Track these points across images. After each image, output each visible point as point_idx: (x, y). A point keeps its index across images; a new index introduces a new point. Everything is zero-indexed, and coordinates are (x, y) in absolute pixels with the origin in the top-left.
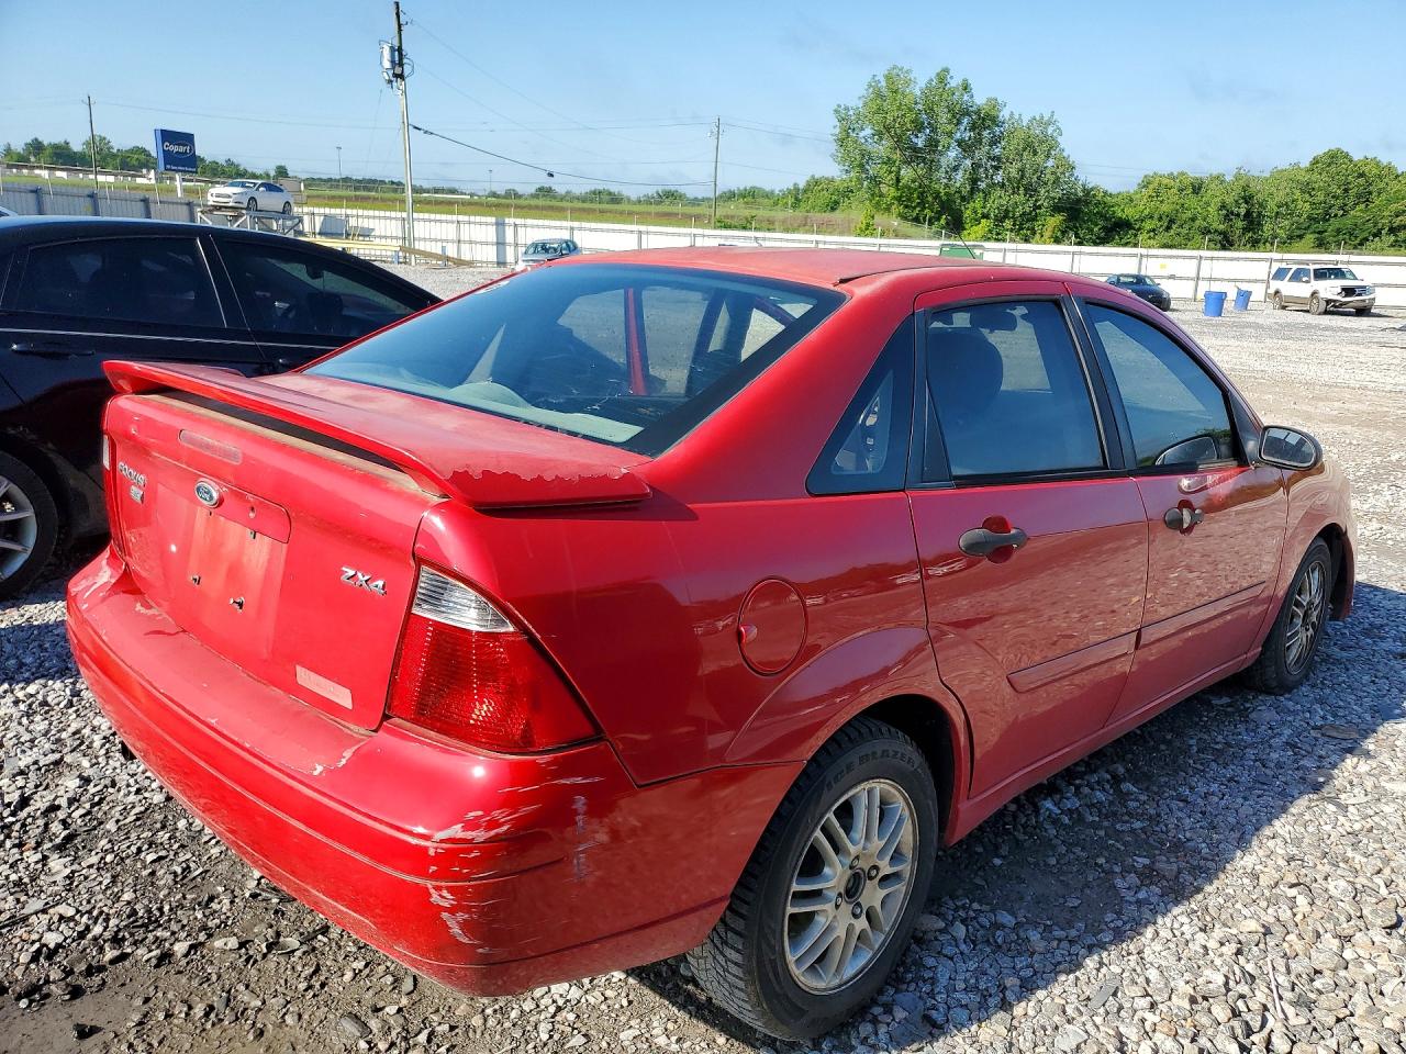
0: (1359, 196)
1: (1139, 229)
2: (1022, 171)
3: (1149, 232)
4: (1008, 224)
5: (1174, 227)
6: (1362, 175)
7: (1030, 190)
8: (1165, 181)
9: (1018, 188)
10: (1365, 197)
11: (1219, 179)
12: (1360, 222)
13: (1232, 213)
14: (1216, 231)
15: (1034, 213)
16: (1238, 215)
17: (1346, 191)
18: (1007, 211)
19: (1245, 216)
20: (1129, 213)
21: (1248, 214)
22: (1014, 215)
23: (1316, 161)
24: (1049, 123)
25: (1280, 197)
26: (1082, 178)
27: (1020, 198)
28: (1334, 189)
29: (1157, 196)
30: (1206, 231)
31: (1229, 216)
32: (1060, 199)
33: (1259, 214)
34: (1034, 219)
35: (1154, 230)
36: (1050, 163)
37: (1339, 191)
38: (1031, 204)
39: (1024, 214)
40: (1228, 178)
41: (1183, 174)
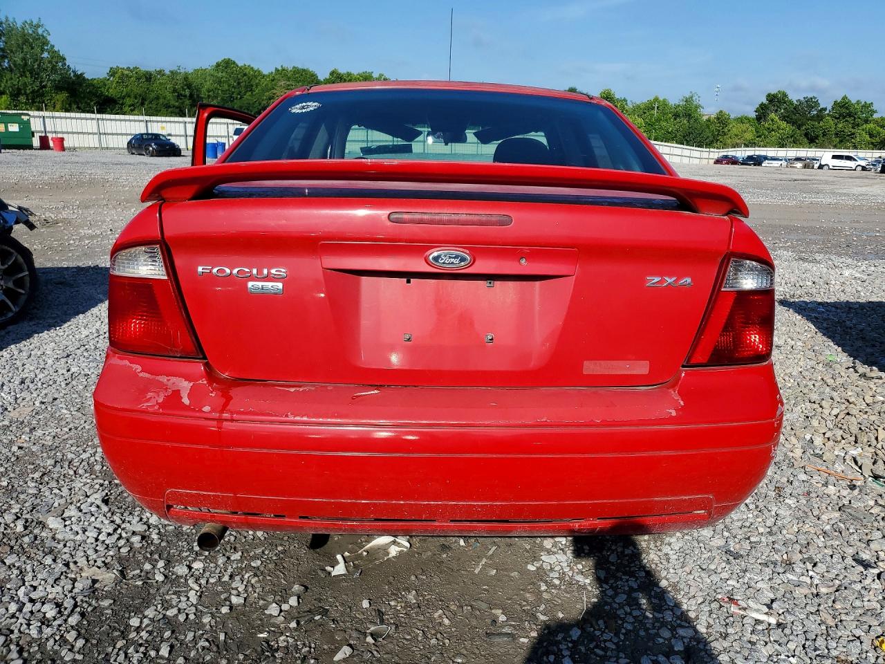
0: (246, 87)
1: (122, 104)
2: (24, 59)
3: (130, 106)
4: (22, 99)
5: (146, 103)
6: (245, 75)
7: (35, 74)
8: (126, 72)
9: (24, 72)
10: (250, 88)
11: (161, 73)
12: (251, 102)
13: (181, 95)
14: (174, 107)
15: (41, 91)
16: (185, 96)
17: (239, 83)
18: (19, 90)
19: (189, 96)
20: (112, 92)
21: (191, 96)
22: (25, 92)
23: (218, 65)
24: (38, 26)
25: (207, 85)
26: (72, 67)
27: (28, 80)
28: (232, 82)
29: (123, 82)
30: (167, 106)
31: (179, 96)
32: (59, 81)
33: (198, 96)
34: (42, 95)
35: (133, 105)
36: (45, 55)
37: (235, 84)
38: (38, 83)
39: (33, 92)
40: (167, 72)
41: (136, 68)
